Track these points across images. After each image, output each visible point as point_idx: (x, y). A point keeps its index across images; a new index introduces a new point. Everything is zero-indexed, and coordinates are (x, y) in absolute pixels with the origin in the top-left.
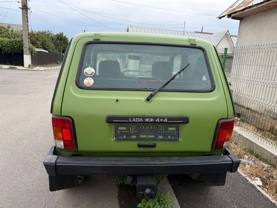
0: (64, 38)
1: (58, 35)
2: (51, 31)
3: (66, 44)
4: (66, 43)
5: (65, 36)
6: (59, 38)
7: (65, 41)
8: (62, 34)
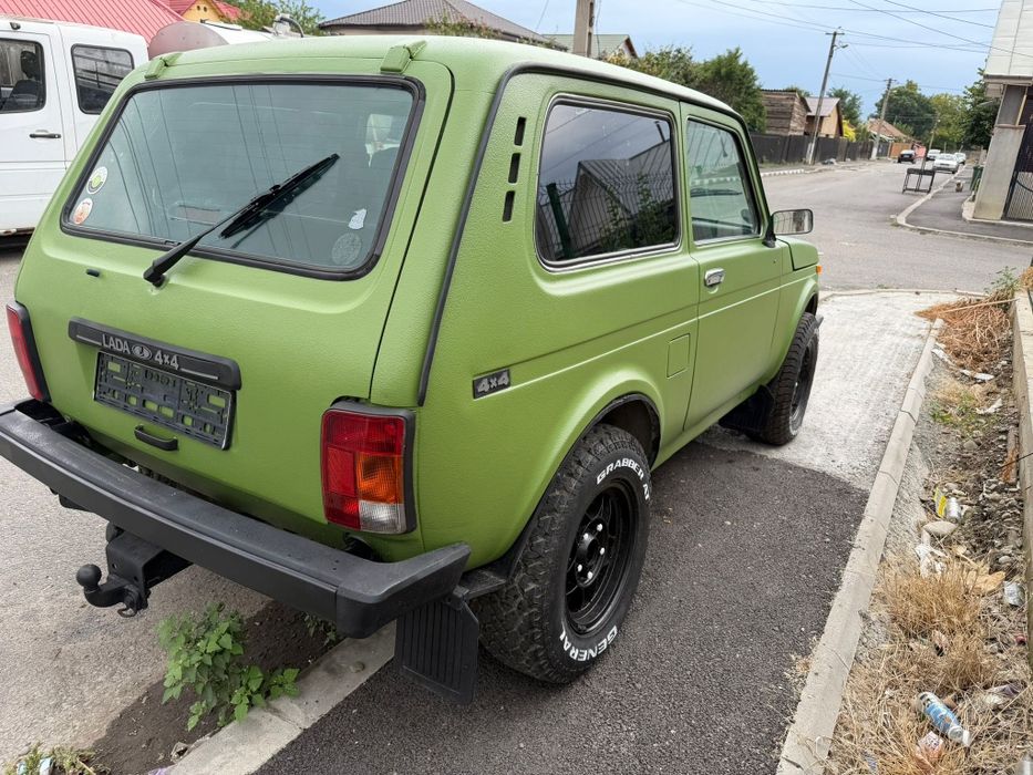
0: (742, 71)
1: (719, 62)
2: (688, 48)
3: (742, 95)
4: (744, 90)
5: (745, 64)
6: (723, 71)
7: (743, 84)
8: (734, 57)
